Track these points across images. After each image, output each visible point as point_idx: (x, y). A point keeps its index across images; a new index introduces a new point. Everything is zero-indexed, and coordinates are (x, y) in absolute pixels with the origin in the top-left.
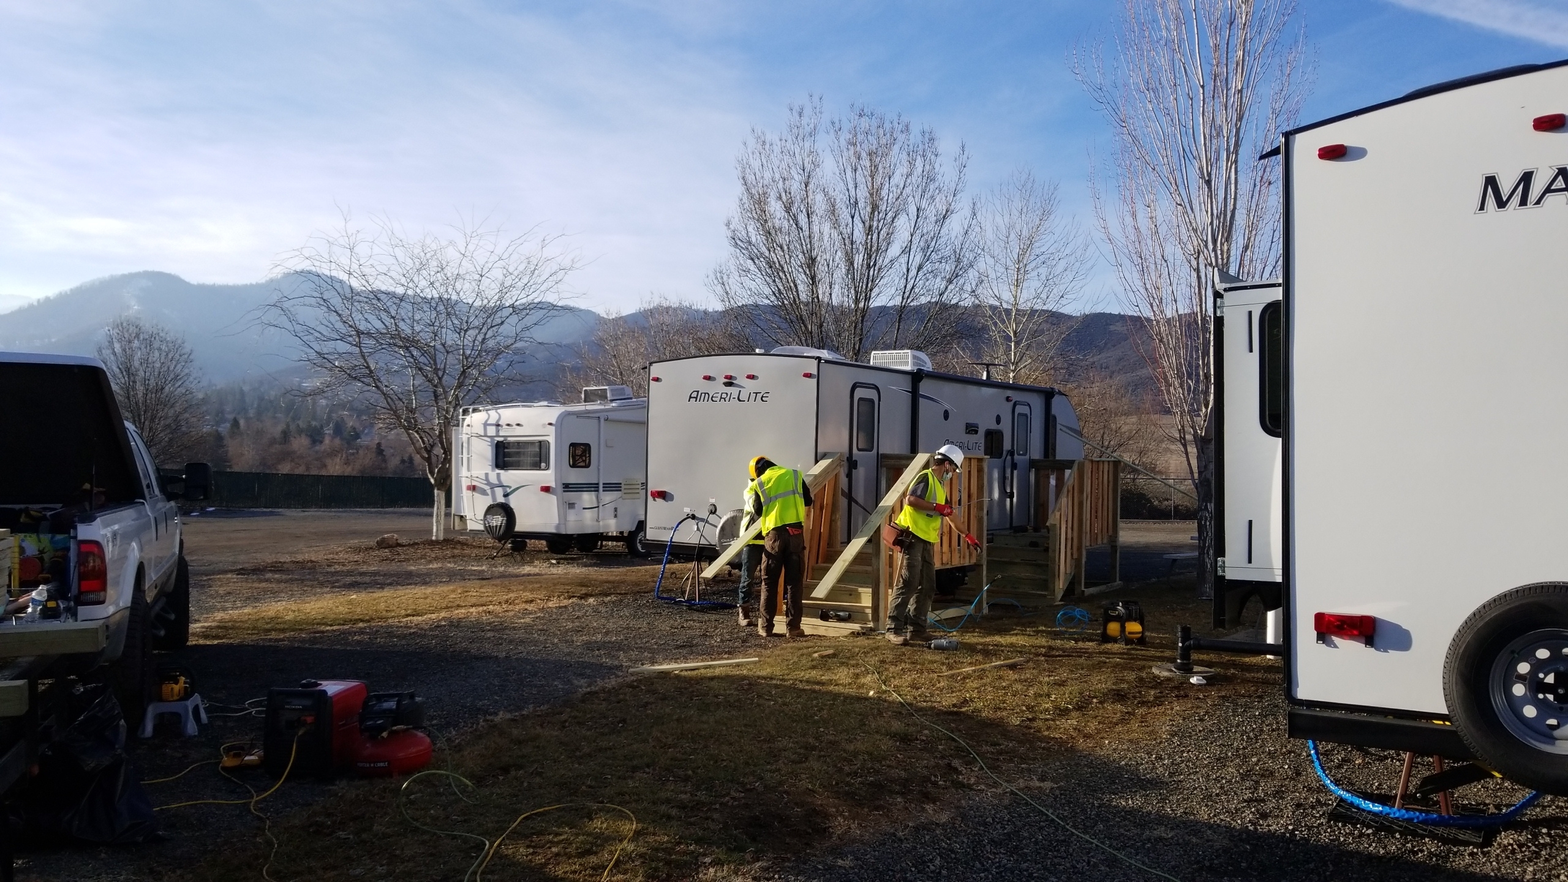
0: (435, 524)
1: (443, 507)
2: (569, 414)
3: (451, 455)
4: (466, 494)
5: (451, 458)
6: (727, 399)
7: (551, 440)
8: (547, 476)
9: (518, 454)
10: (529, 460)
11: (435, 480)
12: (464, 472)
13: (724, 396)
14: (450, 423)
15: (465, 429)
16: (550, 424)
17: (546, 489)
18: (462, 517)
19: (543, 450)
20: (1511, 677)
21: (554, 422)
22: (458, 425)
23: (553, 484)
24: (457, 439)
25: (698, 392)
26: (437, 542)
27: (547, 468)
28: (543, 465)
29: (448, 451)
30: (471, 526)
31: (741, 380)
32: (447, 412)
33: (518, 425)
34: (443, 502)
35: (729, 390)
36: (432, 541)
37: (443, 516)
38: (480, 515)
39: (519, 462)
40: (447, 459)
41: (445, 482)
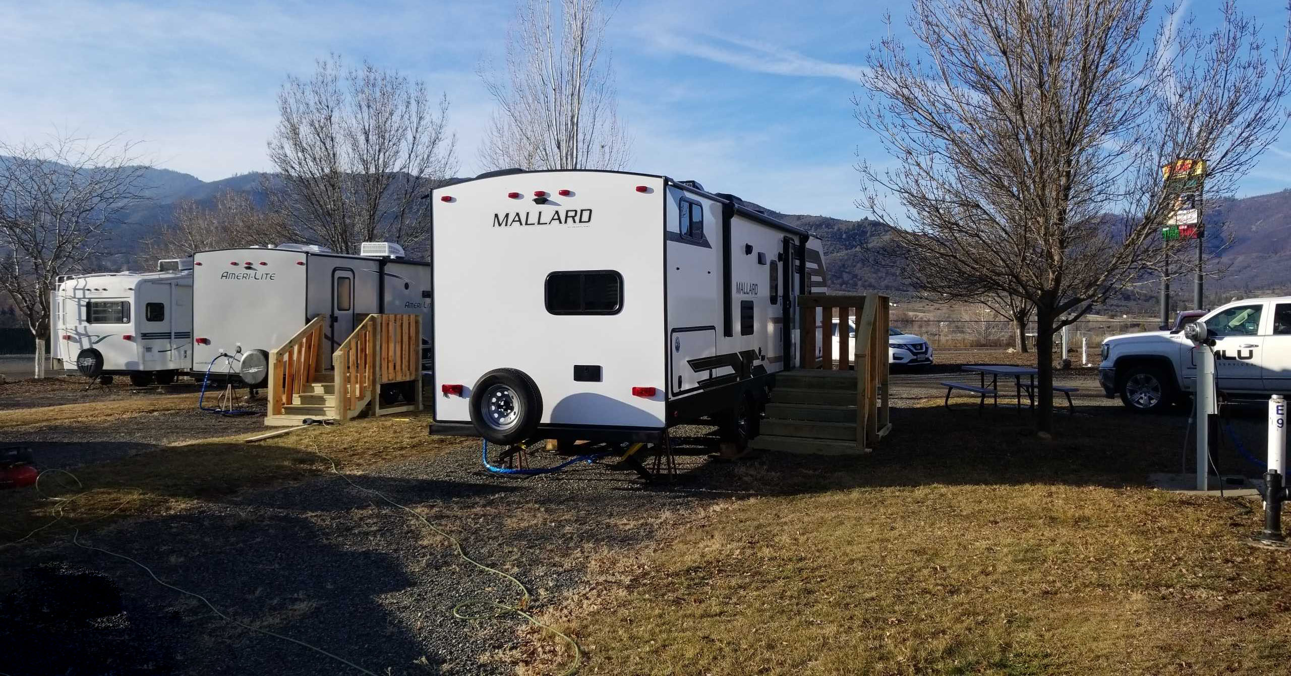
0: (37, 366)
1: (44, 352)
2: (146, 281)
3: (49, 312)
4: (62, 343)
5: (49, 315)
6: (248, 278)
7: (132, 301)
8: (129, 328)
9: (105, 311)
10: (114, 315)
11: (37, 331)
12: (60, 325)
14: (48, 288)
15: (61, 293)
16: (131, 289)
17: (128, 338)
18: (59, 360)
19: (125, 308)
20: (490, 404)
21: (133, 288)
22: (55, 289)
23: (133, 334)
24: (54, 301)
25: (228, 272)
26: (39, 380)
27: (129, 322)
28: (125, 320)
29: (46, 308)
30: (67, 366)
32: (46, 279)
33: (105, 290)
34: (43, 349)
36: (35, 379)
37: (43, 360)
38: (74, 358)
39: (105, 317)
40: (47, 315)
41: (45, 333)
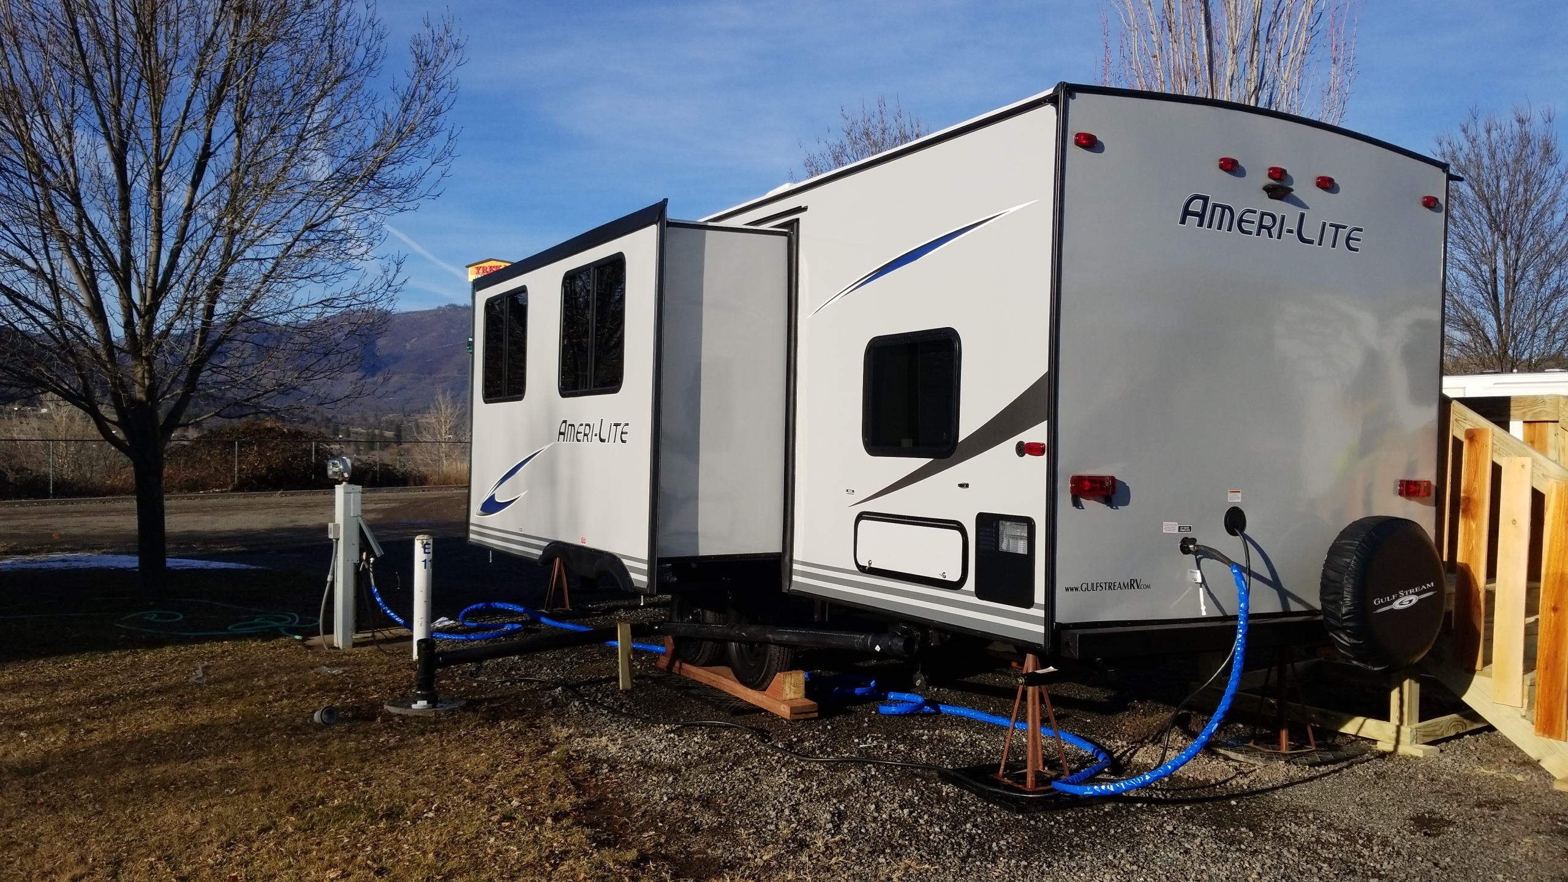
6: (1275, 231)
13: (1268, 221)
25: (1205, 199)
31: (1303, 187)
35: (1278, 207)
